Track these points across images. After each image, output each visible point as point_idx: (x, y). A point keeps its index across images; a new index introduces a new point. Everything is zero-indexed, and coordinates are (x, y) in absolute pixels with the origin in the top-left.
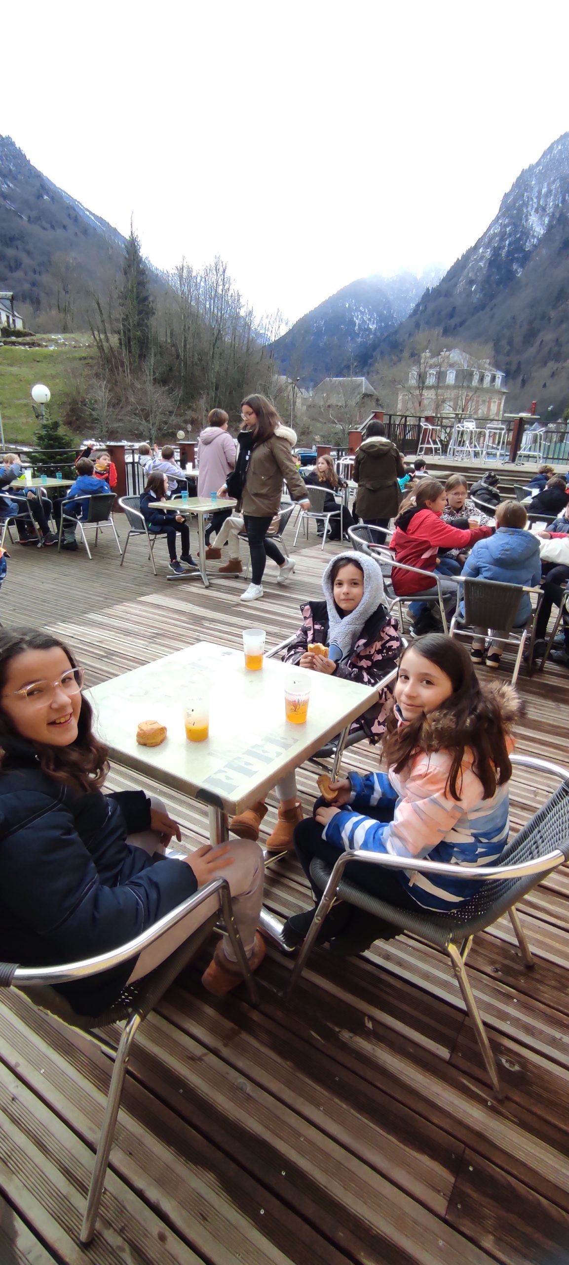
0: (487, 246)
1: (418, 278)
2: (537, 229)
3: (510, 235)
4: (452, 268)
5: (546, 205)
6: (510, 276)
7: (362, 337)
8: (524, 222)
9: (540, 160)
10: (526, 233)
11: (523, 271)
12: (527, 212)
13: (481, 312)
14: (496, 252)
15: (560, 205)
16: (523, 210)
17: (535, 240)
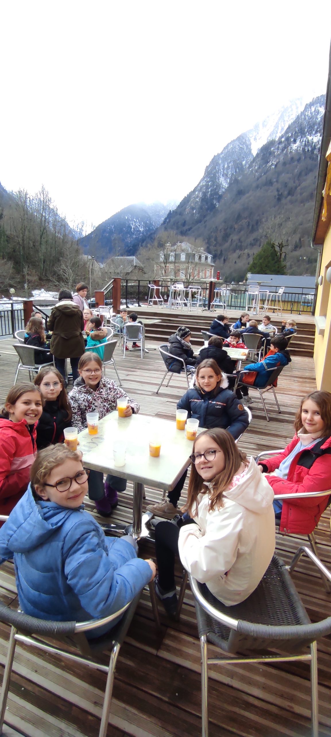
0: (200, 191)
1: (165, 205)
2: (224, 184)
3: (211, 186)
4: (182, 201)
5: (227, 173)
6: (212, 207)
7: (136, 235)
8: (217, 180)
9: (222, 151)
10: (219, 186)
11: (219, 205)
12: (218, 176)
13: (199, 224)
14: (205, 194)
15: (234, 174)
16: (216, 175)
17: (224, 190)
